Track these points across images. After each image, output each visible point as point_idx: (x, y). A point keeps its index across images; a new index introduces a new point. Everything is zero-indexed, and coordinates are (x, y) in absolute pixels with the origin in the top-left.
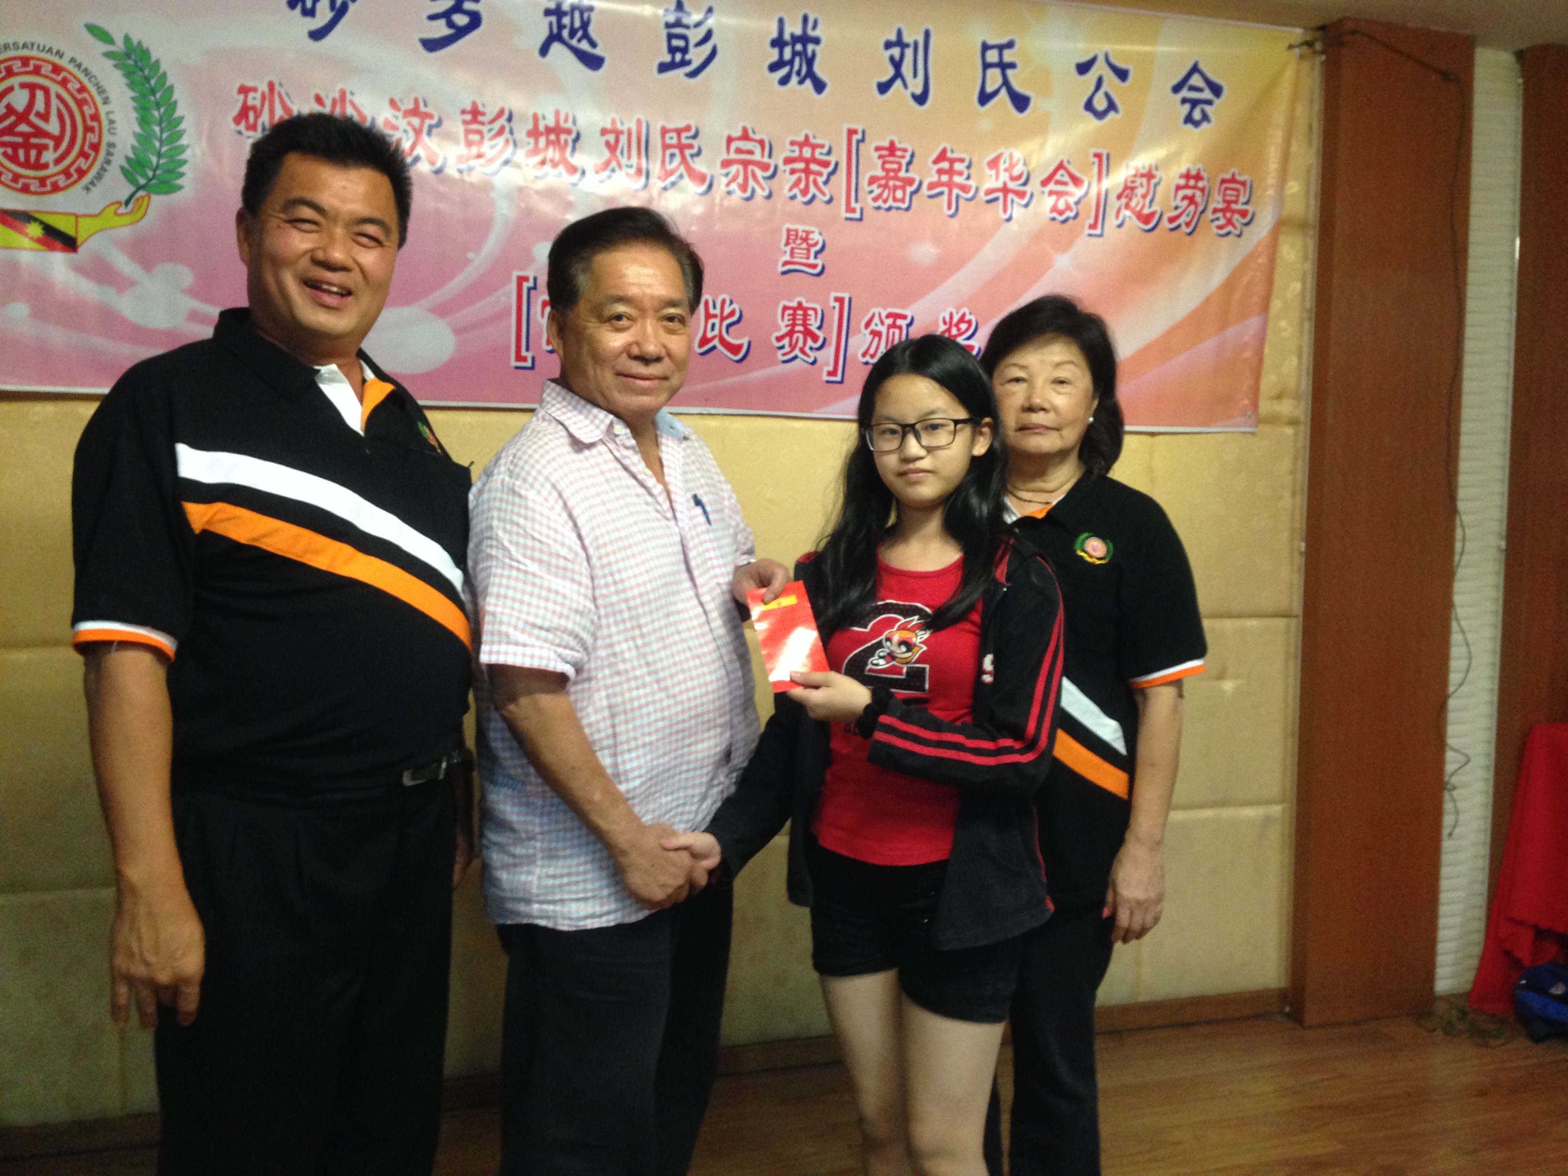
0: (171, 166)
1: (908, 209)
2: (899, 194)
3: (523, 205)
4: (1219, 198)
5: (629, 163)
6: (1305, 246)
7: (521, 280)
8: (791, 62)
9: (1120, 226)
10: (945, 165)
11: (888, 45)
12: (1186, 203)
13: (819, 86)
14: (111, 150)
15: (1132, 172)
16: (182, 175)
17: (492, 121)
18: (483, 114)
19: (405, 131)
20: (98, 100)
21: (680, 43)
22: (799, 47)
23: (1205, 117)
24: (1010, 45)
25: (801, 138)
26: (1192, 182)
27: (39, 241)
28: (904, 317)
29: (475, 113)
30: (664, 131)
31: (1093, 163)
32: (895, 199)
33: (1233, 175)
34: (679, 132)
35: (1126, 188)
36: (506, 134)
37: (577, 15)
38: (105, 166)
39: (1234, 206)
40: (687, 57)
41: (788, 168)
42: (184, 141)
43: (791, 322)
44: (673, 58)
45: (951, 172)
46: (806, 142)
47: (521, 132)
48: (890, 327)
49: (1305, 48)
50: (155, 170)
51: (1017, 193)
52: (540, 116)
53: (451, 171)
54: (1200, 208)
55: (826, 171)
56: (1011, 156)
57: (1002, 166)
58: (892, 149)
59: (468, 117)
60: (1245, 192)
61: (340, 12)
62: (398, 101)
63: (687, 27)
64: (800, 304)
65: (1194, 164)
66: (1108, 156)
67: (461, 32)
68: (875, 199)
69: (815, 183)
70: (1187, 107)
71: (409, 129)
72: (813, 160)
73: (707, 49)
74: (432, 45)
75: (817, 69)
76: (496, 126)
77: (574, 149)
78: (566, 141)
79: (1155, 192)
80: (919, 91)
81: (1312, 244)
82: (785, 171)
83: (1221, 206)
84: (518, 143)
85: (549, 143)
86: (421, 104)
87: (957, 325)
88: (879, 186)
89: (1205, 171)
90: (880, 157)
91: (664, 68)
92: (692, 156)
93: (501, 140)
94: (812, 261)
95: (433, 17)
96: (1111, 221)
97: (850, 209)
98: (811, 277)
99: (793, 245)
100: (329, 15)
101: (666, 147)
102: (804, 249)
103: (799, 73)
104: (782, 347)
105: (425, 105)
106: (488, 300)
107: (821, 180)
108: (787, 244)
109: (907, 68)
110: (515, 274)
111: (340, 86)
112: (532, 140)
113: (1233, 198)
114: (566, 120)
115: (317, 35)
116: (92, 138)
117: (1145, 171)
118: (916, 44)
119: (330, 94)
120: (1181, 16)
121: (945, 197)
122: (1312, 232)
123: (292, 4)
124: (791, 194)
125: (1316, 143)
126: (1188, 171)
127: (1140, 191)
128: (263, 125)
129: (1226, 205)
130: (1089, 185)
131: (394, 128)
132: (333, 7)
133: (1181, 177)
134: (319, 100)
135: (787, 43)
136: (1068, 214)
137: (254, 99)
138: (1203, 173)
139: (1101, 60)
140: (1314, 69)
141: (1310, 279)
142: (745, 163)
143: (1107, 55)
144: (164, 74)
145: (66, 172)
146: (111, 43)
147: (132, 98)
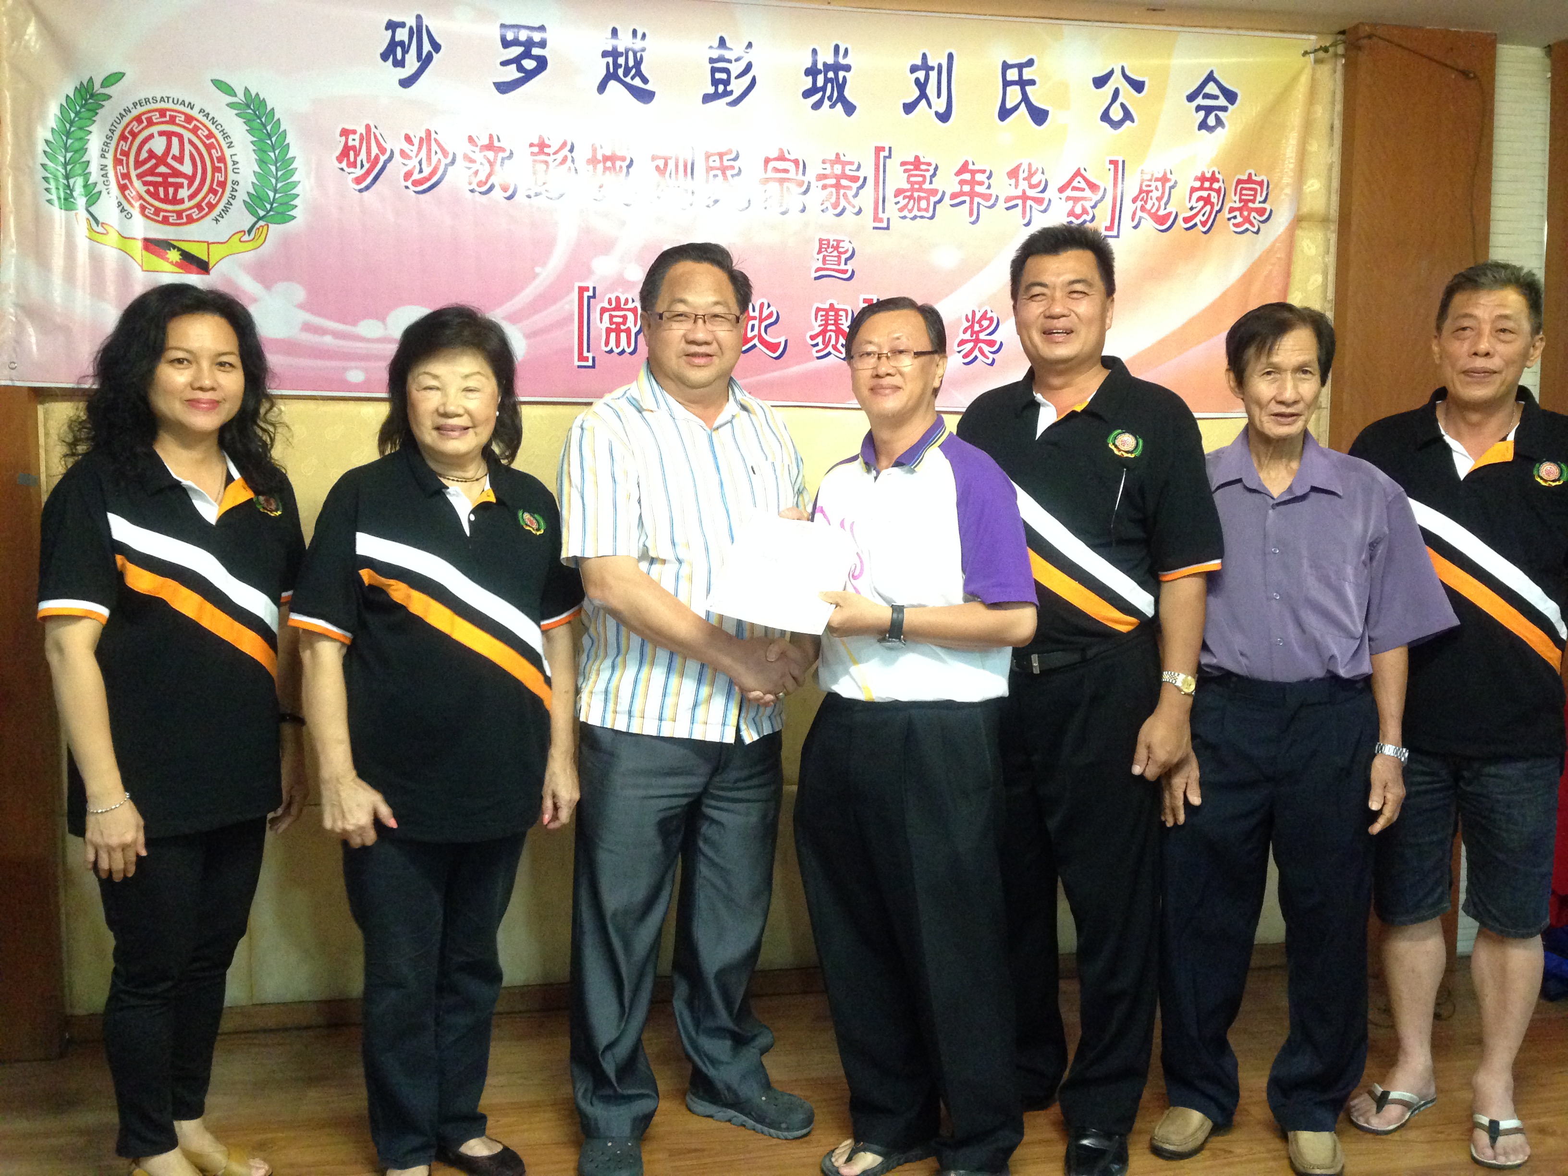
0: (286, 200)
1: (932, 218)
2: (923, 204)
3: (584, 226)
4: (1237, 198)
5: (677, 184)
6: (1327, 241)
7: (582, 290)
8: (823, 89)
9: (1136, 227)
10: (967, 176)
11: (914, 69)
12: (1201, 203)
13: (850, 109)
14: (235, 187)
15: (1149, 177)
16: (295, 207)
17: (555, 153)
18: (549, 146)
19: (481, 164)
20: (224, 146)
21: (724, 76)
22: (831, 75)
23: (1219, 122)
24: (1030, 63)
25: (833, 157)
26: (1207, 184)
27: (177, 265)
29: (542, 146)
30: (708, 156)
31: (1110, 169)
32: (919, 210)
33: (1250, 174)
34: (721, 155)
35: (1141, 191)
36: (569, 164)
37: (631, 55)
38: (231, 200)
40: (729, 88)
41: (821, 183)
42: (295, 178)
43: (823, 322)
44: (716, 89)
45: (973, 183)
46: (837, 160)
47: (581, 160)
49: (1321, 54)
50: (272, 204)
51: (1034, 199)
52: (598, 146)
53: (520, 197)
54: (1217, 208)
55: (855, 186)
56: (1030, 165)
57: (1022, 175)
58: (917, 163)
59: (536, 149)
60: (1262, 192)
61: (425, 62)
62: (475, 137)
63: (729, 61)
64: (832, 305)
65: (1209, 165)
66: (1124, 162)
67: (529, 75)
68: (901, 210)
69: (845, 195)
70: (1202, 114)
71: (485, 162)
72: (844, 176)
73: (747, 79)
74: (504, 88)
75: (847, 93)
76: (560, 157)
77: (628, 172)
78: (621, 167)
79: (1170, 196)
80: (942, 109)
81: (1333, 238)
82: (817, 187)
83: (1238, 205)
84: (579, 171)
85: (606, 169)
86: (495, 139)
87: (979, 322)
88: (904, 198)
89: (1220, 173)
90: (906, 171)
91: (707, 98)
92: (733, 176)
93: (564, 168)
94: (843, 267)
95: (504, 63)
96: (1127, 223)
97: (876, 219)
98: (843, 281)
99: (825, 253)
100: (417, 65)
101: (710, 169)
102: (835, 256)
103: (830, 98)
104: (817, 345)
105: (499, 141)
106: (554, 308)
107: (850, 193)
108: (819, 252)
109: (931, 90)
110: (577, 284)
111: (427, 126)
112: (591, 168)
113: (1252, 198)
114: (621, 150)
115: (406, 83)
116: (219, 177)
117: (1160, 175)
118: (940, 66)
119: (418, 134)
120: (1197, 29)
121: (966, 206)
122: (1334, 227)
123: (385, 56)
124: (824, 207)
125: (1338, 142)
126: (1203, 174)
127: (1155, 194)
128: (362, 161)
129: (1242, 204)
130: (1105, 189)
131: (472, 161)
132: (419, 57)
133: (1197, 179)
134: (408, 139)
135: (820, 72)
136: (1085, 217)
137: (354, 140)
138: (1217, 175)
139: (1118, 73)
140: (1335, 72)
141: (1332, 271)
142: (782, 181)
143: (1123, 68)
144: (279, 119)
145: (199, 206)
146: (236, 96)
147: (252, 142)
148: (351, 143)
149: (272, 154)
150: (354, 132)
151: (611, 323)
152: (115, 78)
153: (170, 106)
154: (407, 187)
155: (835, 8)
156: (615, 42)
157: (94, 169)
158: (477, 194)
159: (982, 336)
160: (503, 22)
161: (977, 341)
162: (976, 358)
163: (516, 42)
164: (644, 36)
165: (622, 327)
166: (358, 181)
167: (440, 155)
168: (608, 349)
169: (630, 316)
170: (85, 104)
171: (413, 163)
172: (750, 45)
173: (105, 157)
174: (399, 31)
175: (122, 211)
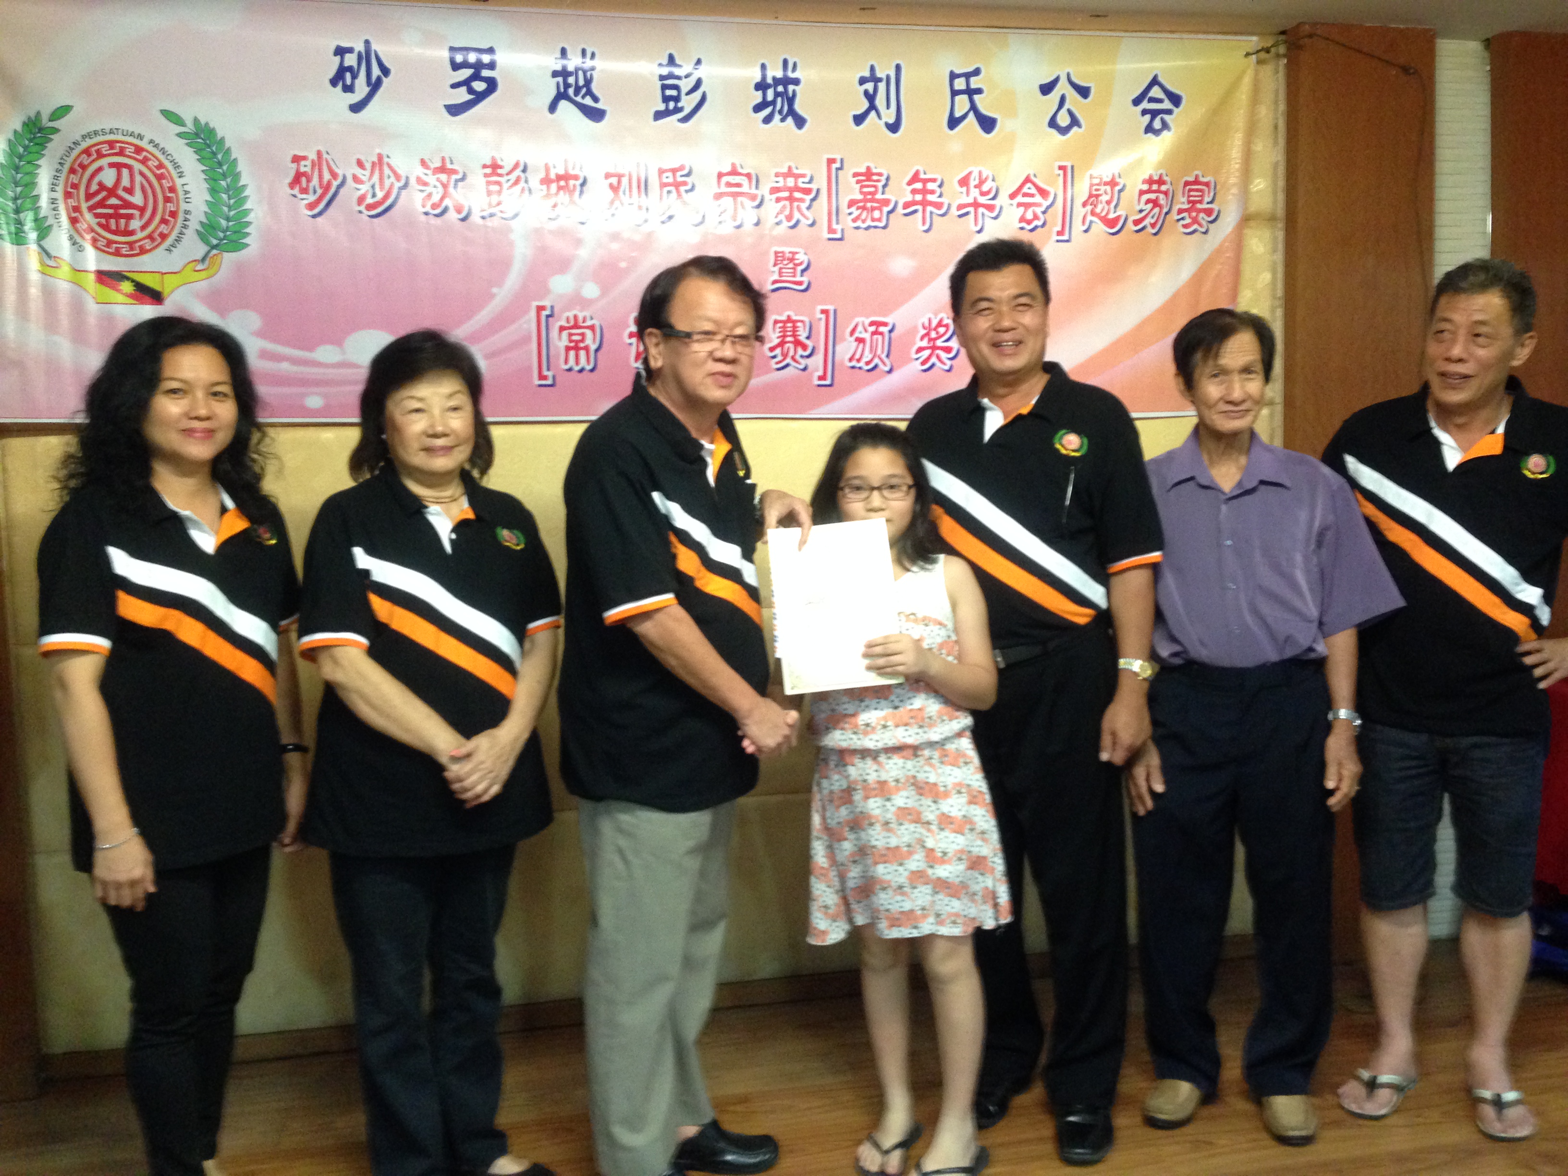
0: (237, 228)
1: (885, 227)
2: (876, 214)
3: (539, 245)
4: (1184, 200)
5: (631, 201)
6: (1275, 239)
7: (540, 309)
8: (773, 103)
9: (1086, 231)
10: (918, 186)
11: (863, 81)
12: (1150, 206)
13: (800, 122)
14: (187, 216)
15: (1096, 181)
16: (248, 234)
17: (507, 174)
18: (501, 167)
19: (435, 187)
20: (175, 175)
21: (673, 93)
22: (780, 89)
24: (977, 72)
25: (785, 170)
26: (1155, 187)
27: (130, 296)
28: (885, 324)
29: (495, 167)
30: (661, 172)
31: (1059, 175)
32: (873, 220)
33: (1197, 176)
34: (674, 171)
35: (1091, 196)
36: (522, 184)
37: (580, 73)
38: (184, 230)
39: (1199, 206)
40: (680, 105)
41: (774, 196)
42: (248, 206)
43: (781, 334)
44: (667, 106)
45: (925, 191)
46: (790, 173)
47: (534, 180)
48: (874, 333)
49: (1263, 55)
50: (224, 231)
51: (984, 206)
52: (551, 165)
53: (475, 218)
54: (1165, 210)
55: (808, 198)
56: (980, 173)
57: (973, 182)
58: (869, 174)
59: (489, 171)
61: (375, 86)
62: (427, 161)
63: (678, 78)
64: (789, 317)
65: (1157, 168)
66: (1072, 167)
67: (480, 97)
68: (854, 220)
69: (799, 208)
70: (1148, 117)
71: (438, 184)
72: (797, 189)
73: (697, 96)
74: (455, 110)
75: (798, 107)
76: (513, 177)
77: (581, 192)
78: (574, 186)
79: (1119, 199)
80: (891, 121)
81: (1281, 235)
82: (771, 200)
83: (1186, 206)
84: (533, 191)
85: (560, 188)
86: (448, 161)
87: (935, 329)
88: (858, 208)
89: (1167, 176)
90: (858, 182)
91: (659, 115)
92: (687, 191)
93: (518, 188)
94: (798, 278)
95: (454, 86)
96: (1078, 227)
97: (831, 230)
98: (798, 293)
99: (781, 266)
100: (367, 90)
101: (663, 185)
102: (790, 268)
103: (780, 112)
104: (774, 357)
105: (452, 163)
106: (513, 327)
107: (804, 206)
108: (775, 265)
109: (880, 101)
110: (535, 304)
111: (378, 151)
112: (544, 187)
113: (1198, 199)
114: (573, 168)
115: (356, 108)
116: (171, 207)
117: (1108, 180)
118: (888, 78)
119: (369, 159)
120: (1139, 34)
121: (919, 215)
122: (1281, 225)
123: (334, 82)
124: (777, 220)
125: (1282, 141)
126: (1151, 177)
127: (1105, 198)
128: (314, 188)
129: (1191, 205)
130: (1055, 195)
131: (425, 184)
132: (369, 83)
133: (1144, 182)
134: (360, 164)
135: (768, 86)
136: (1036, 223)
137: (305, 166)
138: (1165, 178)
139: (1063, 81)
140: (1277, 72)
141: (1280, 269)
142: (735, 195)
143: (1068, 75)
144: (229, 149)
145: (150, 237)
146: (183, 125)
147: (203, 171)
148: (303, 169)
149: (223, 183)
150: (304, 158)
151: (571, 341)
152: (63, 111)
153: (120, 137)
154: (360, 212)
155: (780, 23)
156: (565, 62)
157: (44, 202)
158: (431, 216)
159: (939, 343)
160: (452, 45)
161: (934, 348)
162: (933, 365)
163: (465, 65)
164: (593, 55)
165: (582, 345)
166: (311, 206)
167: (393, 179)
168: (567, 367)
169: (589, 333)
170: (34, 138)
171: (364, 188)
172: (699, 62)
173: (55, 191)
174: (348, 56)
175: (74, 243)
